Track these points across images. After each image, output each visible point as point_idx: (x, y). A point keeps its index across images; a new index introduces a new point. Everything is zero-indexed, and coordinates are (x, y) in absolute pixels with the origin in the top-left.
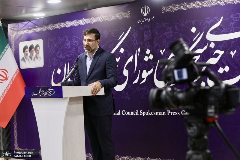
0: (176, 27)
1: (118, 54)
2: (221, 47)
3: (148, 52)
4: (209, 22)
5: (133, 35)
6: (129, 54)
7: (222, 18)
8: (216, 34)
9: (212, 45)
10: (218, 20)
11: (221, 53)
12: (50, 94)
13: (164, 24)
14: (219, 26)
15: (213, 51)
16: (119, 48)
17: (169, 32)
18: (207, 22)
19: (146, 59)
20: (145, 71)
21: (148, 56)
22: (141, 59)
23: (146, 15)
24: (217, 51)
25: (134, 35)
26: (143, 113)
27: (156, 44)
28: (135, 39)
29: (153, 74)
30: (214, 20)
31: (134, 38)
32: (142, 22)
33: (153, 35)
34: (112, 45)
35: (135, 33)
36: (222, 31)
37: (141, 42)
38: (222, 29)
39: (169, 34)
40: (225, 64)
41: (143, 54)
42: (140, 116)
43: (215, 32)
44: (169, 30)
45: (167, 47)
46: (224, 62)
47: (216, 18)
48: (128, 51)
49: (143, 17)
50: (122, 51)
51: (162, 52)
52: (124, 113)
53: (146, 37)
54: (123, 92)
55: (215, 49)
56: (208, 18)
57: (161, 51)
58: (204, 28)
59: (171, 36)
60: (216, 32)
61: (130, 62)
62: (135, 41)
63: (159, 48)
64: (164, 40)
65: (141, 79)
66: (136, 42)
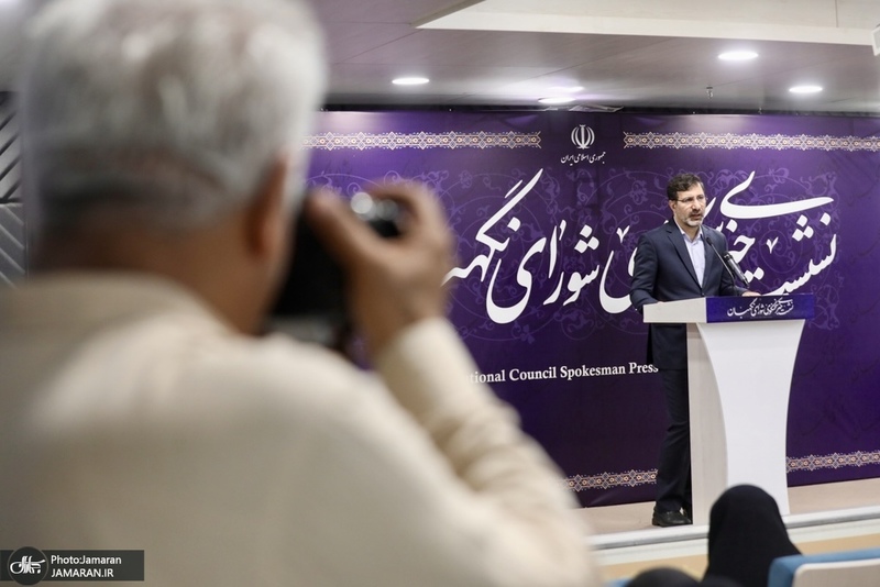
0: (657, 182)
1: (504, 231)
2: (749, 229)
3: (586, 231)
4: (728, 180)
5: (547, 191)
6: (534, 234)
7: (753, 174)
8: (739, 204)
9: (732, 226)
10: (744, 177)
11: (749, 242)
12: (780, 311)
13: (628, 173)
14: (747, 190)
15: (733, 238)
16: (507, 218)
17: (640, 192)
18: (723, 178)
19: (581, 247)
20: (576, 276)
21: (587, 240)
22: (566, 247)
23: (583, 146)
24: (741, 239)
25: (550, 191)
26: (569, 373)
27: (607, 216)
28: (552, 200)
29: (596, 282)
30: (738, 175)
31: (549, 196)
32: (572, 161)
33: (601, 195)
34: (486, 209)
35: (552, 185)
36: (752, 200)
37: (568, 208)
38: (752, 195)
39: (640, 196)
40: (756, 264)
41: (573, 235)
42: (560, 381)
43: (737, 200)
44: (640, 187)
45: (633, 223)
46: (754, 260)
47: (741, 172)
48: (531, 227)
49: (575, 150)
50: (515, 224)
51: (621, 234)
52: (515, 375)
53: (583, 198)
54: (516, 326)
55: (737, 234)
56: (726, 171)
57: (619, 231)
58: (717, 191)
59: (644, 199)
60: (740, 200)
61: (537, 254)
62: (554, 204)
63: (613, 225)
64: (628, 208)
65: (566, 293)
66: (556, 207)
